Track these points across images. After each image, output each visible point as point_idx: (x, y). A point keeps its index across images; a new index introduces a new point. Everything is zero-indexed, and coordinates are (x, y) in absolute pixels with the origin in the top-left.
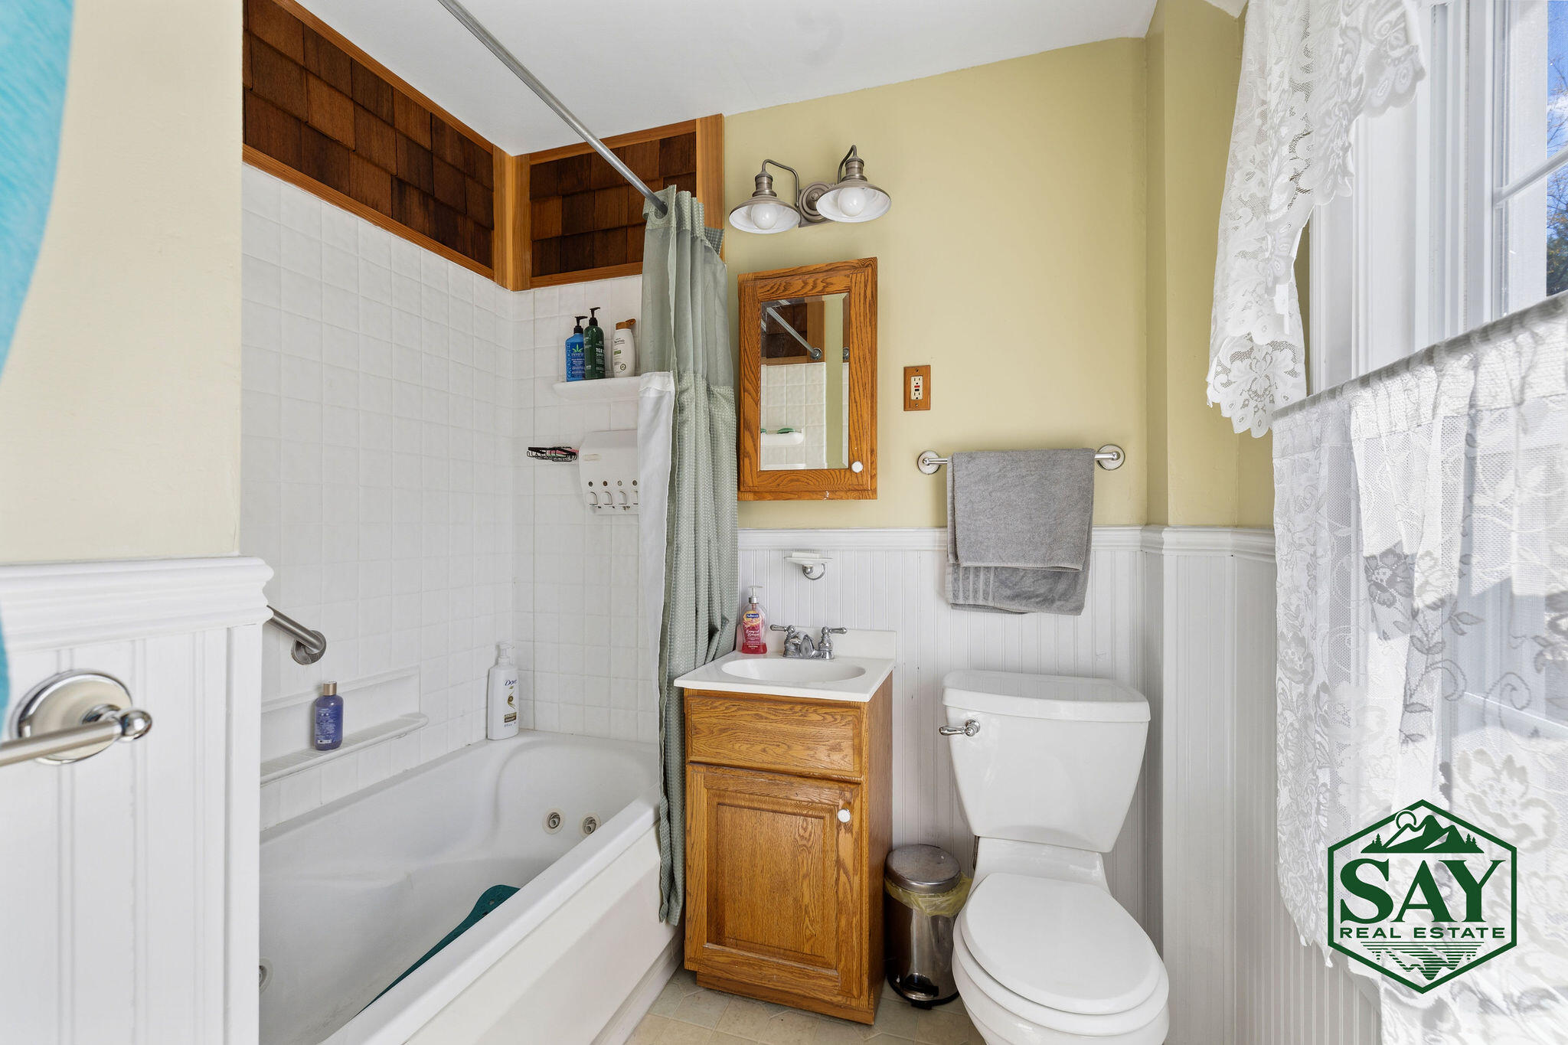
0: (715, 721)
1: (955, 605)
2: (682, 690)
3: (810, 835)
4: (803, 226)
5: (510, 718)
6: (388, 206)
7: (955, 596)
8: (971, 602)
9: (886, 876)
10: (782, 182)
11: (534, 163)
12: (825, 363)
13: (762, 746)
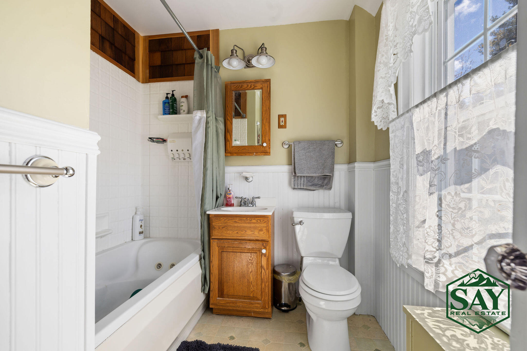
0: (221, 224)
1: (294, 189)
2: (209, 215)
3: (253, 259)
4: (246, 68)
5: (140, 233)
6: (98, 45)
7: (294, 186)
8: (299, 187)
9: (274, 272)
10: (239, 52)
11: (150, 39)
12: (247, 119)
13: (237, 231)
